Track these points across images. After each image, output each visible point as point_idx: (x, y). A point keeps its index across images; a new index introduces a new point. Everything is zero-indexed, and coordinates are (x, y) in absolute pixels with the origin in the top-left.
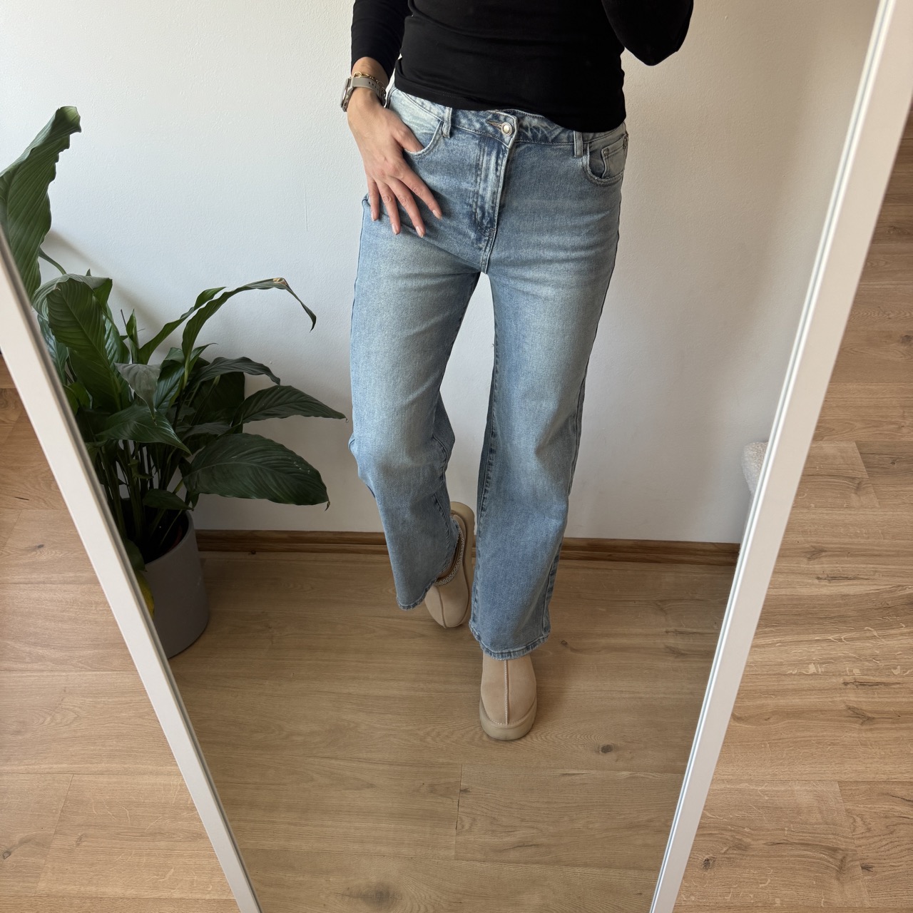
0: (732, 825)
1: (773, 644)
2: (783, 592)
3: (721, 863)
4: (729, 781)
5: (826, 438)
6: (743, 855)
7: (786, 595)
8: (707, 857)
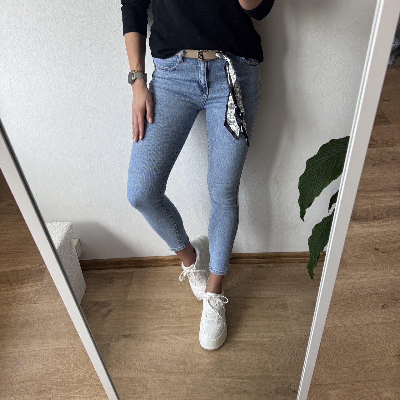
0: (390, 292)
1: (392, 224)
2: (392, 204)
3: (388, 306)
4: (385, 276)
5: (396, 145)
6: (397, 302)
7: (393, 205)
8: (382, 304)
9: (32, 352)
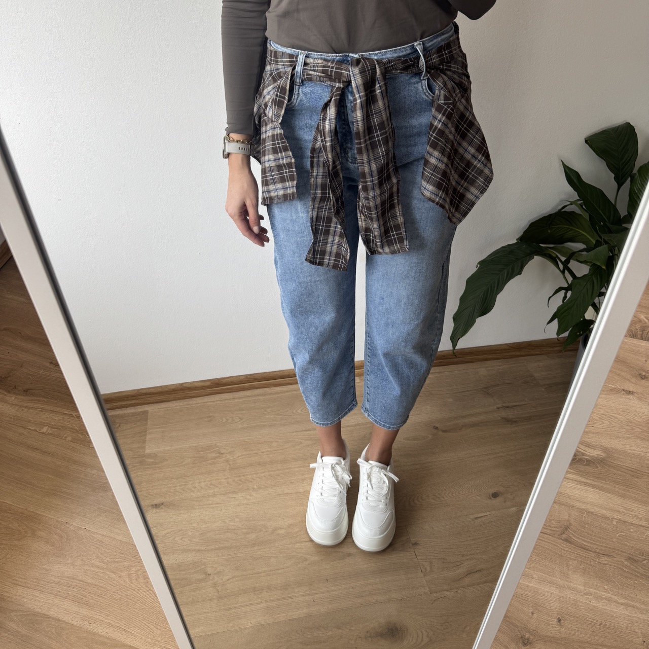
9: (92, 535)
